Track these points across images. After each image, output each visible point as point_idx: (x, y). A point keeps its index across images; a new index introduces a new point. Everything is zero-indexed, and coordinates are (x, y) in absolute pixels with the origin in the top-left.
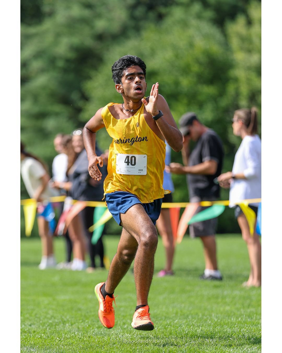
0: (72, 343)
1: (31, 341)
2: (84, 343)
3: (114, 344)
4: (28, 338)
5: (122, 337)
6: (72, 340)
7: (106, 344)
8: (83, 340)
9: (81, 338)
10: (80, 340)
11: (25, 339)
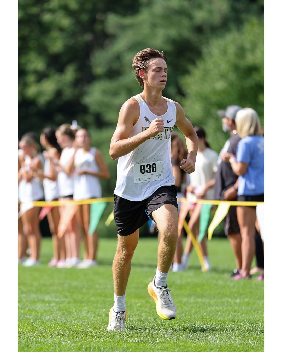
0: (167, 348)
1: (123, 344)
2: (180, 347)
3: (212, 349)
4: (121, 341)
5: (220, 343)
6: (167, 344)
7: (203, 350)
8: (179, 344)
9: (176, 343)
10: (176, 344)
11: (117, 342)
